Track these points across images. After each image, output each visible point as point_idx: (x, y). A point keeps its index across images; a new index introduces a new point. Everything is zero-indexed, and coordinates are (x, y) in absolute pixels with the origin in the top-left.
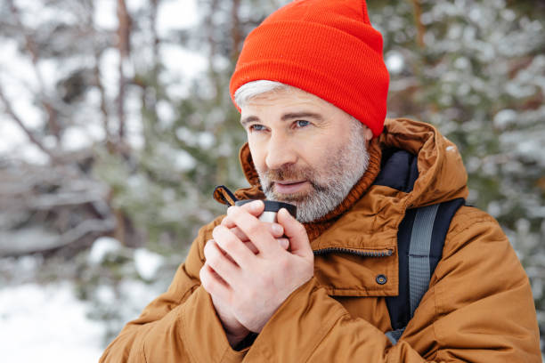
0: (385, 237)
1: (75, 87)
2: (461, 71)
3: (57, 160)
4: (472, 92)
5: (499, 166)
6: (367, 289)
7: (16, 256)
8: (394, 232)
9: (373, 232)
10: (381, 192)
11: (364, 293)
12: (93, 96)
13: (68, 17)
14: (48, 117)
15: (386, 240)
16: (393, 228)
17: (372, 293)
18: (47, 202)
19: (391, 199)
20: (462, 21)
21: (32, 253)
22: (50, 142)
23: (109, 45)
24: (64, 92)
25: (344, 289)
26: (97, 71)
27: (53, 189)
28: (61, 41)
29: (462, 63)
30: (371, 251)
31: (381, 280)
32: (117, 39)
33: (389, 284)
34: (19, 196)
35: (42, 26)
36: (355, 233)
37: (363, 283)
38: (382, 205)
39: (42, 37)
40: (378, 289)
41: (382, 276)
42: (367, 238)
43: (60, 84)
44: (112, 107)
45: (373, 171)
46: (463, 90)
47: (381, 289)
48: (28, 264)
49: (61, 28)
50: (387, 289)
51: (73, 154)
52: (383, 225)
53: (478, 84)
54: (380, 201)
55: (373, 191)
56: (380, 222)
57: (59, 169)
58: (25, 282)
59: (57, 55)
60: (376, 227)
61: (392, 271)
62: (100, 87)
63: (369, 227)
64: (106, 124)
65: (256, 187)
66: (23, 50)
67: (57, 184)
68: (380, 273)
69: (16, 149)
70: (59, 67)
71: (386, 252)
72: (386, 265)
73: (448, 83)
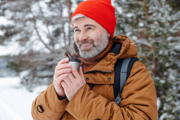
0: (110, 67)
1: (57, 33)
2: (156, 25)
3: (53, 52)
4: (160, 31)
5: (169, 52)
6: (105, 82)
7: (43, 77)
8: (113, 66)
9: (108, 65)
10: (111, 55)
11: (104, 83)
12: (62, 35)
13: (55, 14)
14: (51, 41)
15: (111, 68)
16: (113, 64)
17: (106, 83)
18: (50, 63)
19: (113, 56)
20: (158, 11)
21: (46, 77)
22: (51, 47)
23: (66, 21)
24: (54, 34)
25: (99, 82)
26: (63, 28)
27: (52, 60)
28: (54, 21)
29: (156, 23)
30: (106, 71)
31: (109, 79)
32: (68, 19)
33: (111, 80)
34: (43, 62)
35: (49, 16)
36: (103, 66)
37: (104, 80)
38: (111, 58)
39: (49, 19)
40: (108, 82)
41: (109, 78)
42: (105, 67)
43: (53, 32)
44: (67, 38)
45: (109, 48)
46: (157, 31)
47: (109, 82)
48: (46, 79)
49: (54, 17)
50: (111, 82)
51: (57, 50)
52: (110, 64)
53: (161, 29)
54: (110, 57)
55: (109, 54)
56: (109, 63)
57: (53, 55)
58: (44, 84)
59: (53, 24)
60: (108, 64)
61: (112, 77)
62: (64, 33)
63: (106, 64)
64: (65, 43)
65: (77, 53)
66: (44, 23)
67: (53, 58)
68: (109, 77)
69: (42, 49)
70: (53, 28)
71: (111, 71)
72: (111, 75)
73: (153, 29)
